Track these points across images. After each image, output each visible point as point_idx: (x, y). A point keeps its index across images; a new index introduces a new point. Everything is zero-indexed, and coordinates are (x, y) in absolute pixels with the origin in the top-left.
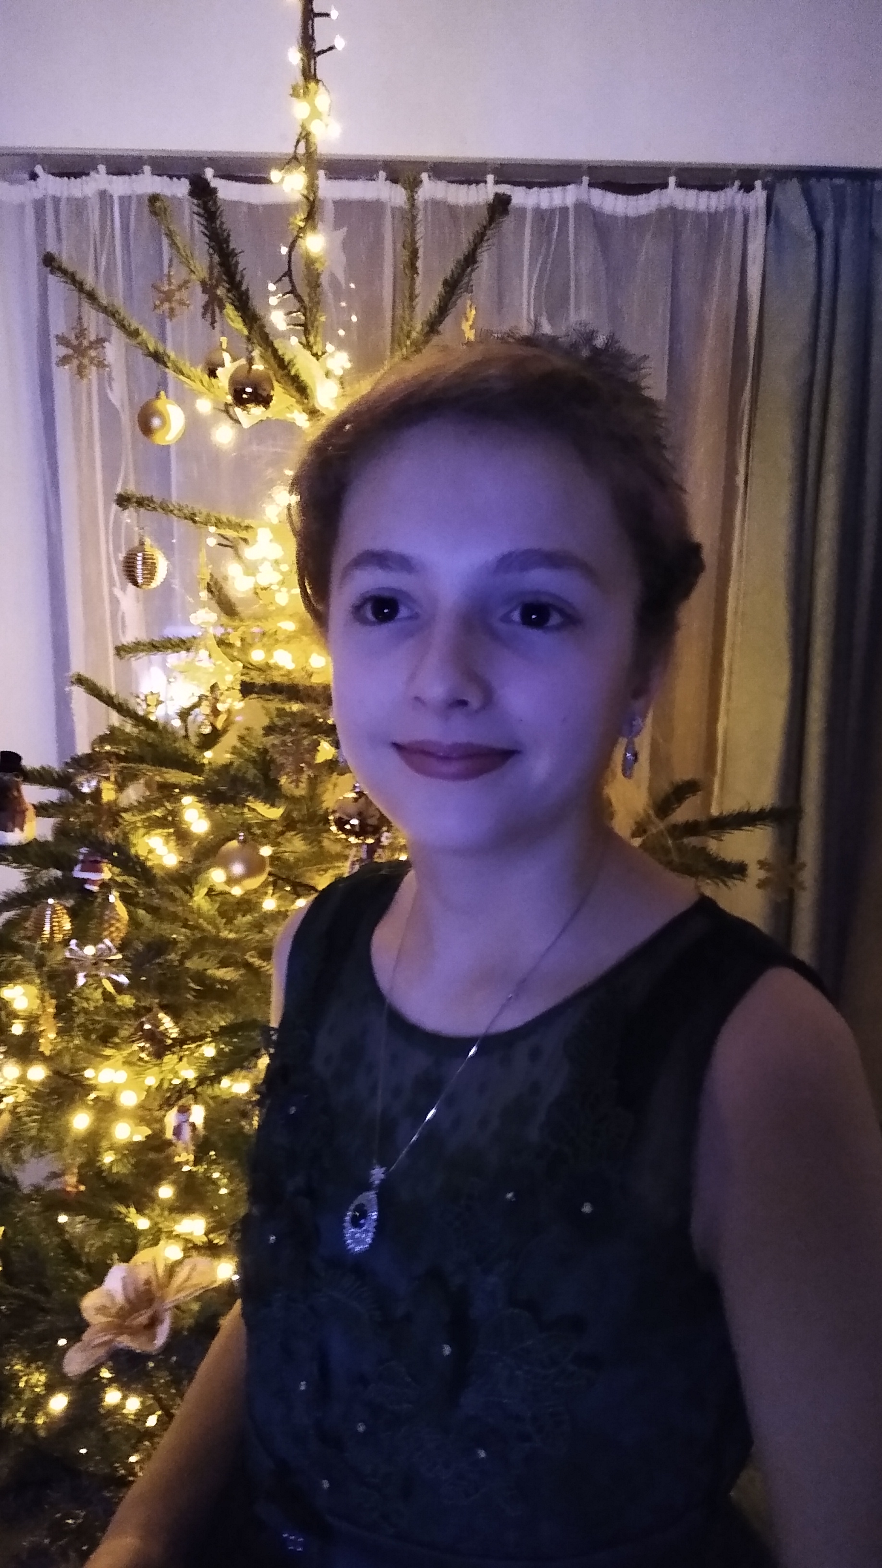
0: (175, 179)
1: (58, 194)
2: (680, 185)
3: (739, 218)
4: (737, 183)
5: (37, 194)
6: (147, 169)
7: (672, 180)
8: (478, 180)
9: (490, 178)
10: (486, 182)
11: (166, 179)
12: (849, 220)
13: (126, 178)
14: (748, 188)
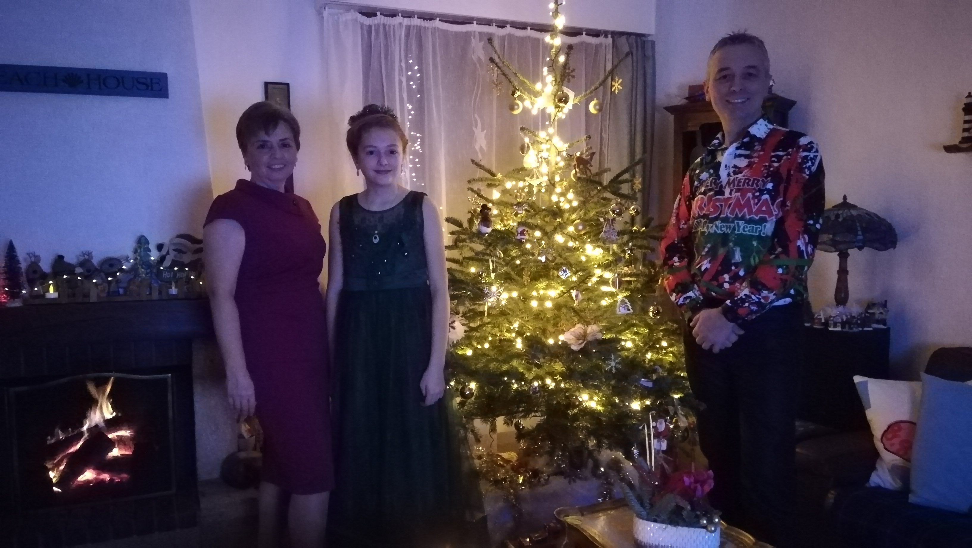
0: (425, 21)
1: (385, 23)
2: (586, 34)
3: (603, 47)
4: (603, 35)
5: (376, 22)
6: (416, 16)
7: (584, 33)
8: (525, 28)
9: (529, 28)
10: (527, 29)
11: (422, 20)
12: (640, 49)
13: (409, 19)
14: (606, 36)
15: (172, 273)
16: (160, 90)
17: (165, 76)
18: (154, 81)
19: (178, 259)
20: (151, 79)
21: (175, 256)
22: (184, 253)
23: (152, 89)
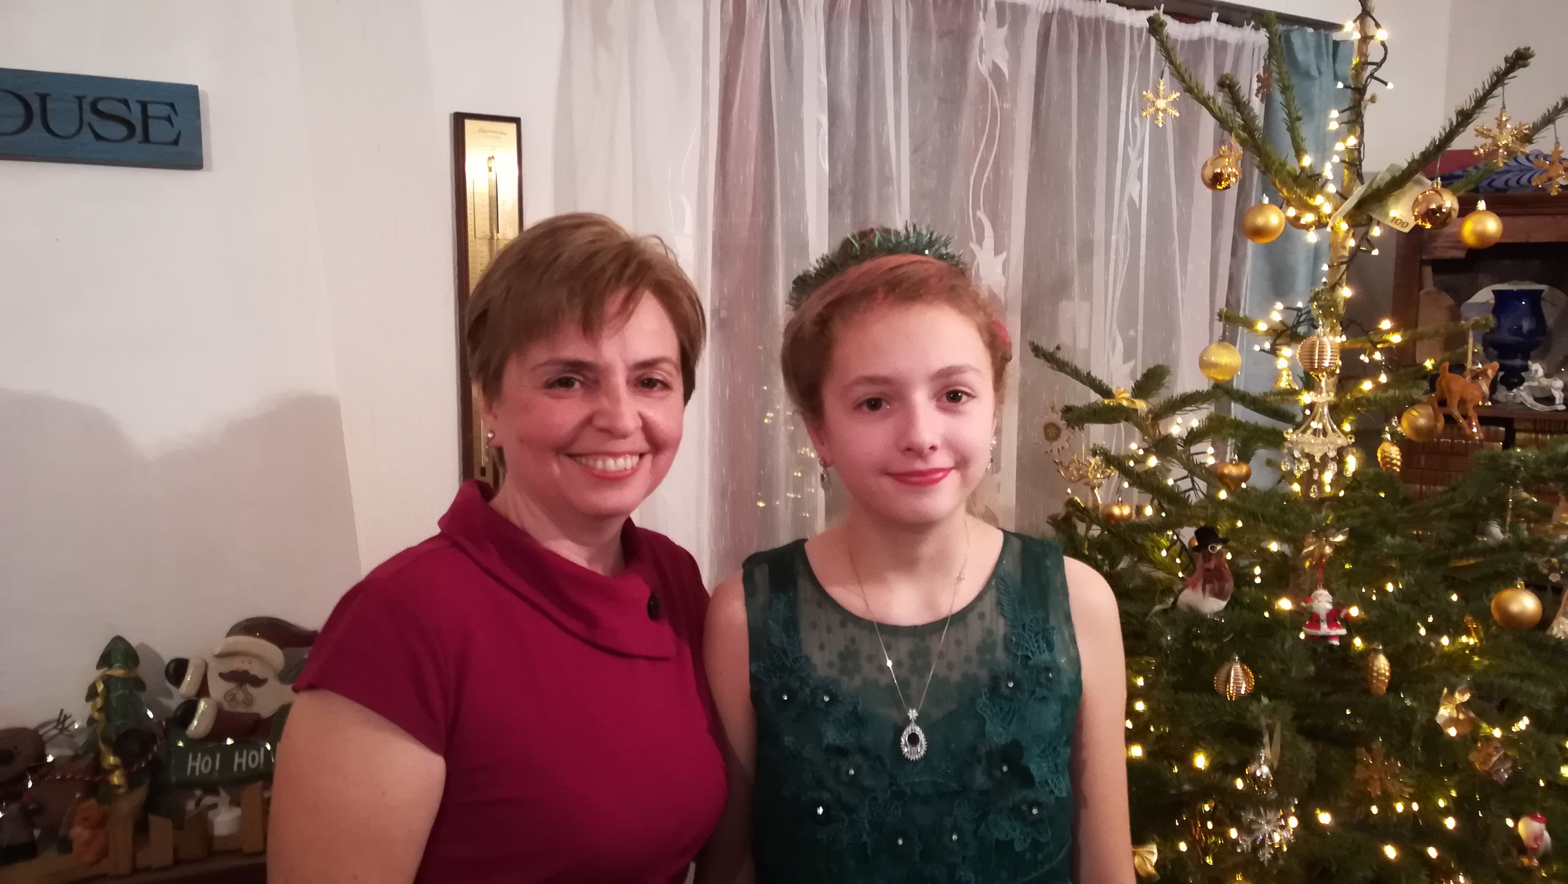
2: (1219, 19)
3: (1249, 52)
4: (1253, 22)
7: (1215, 15)
14: (1259, 25)
15: (218, 756)
16: (176, 142)
17: (190, 93)
18: (152, 110)
19: (241, 709)
20: (144, 105)
21: (230, 696)
22: (258, 682)
23: (146, 139)
